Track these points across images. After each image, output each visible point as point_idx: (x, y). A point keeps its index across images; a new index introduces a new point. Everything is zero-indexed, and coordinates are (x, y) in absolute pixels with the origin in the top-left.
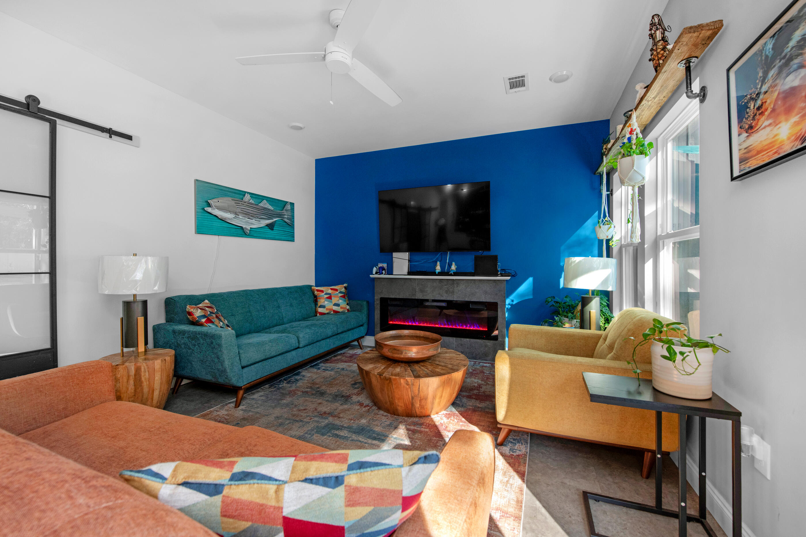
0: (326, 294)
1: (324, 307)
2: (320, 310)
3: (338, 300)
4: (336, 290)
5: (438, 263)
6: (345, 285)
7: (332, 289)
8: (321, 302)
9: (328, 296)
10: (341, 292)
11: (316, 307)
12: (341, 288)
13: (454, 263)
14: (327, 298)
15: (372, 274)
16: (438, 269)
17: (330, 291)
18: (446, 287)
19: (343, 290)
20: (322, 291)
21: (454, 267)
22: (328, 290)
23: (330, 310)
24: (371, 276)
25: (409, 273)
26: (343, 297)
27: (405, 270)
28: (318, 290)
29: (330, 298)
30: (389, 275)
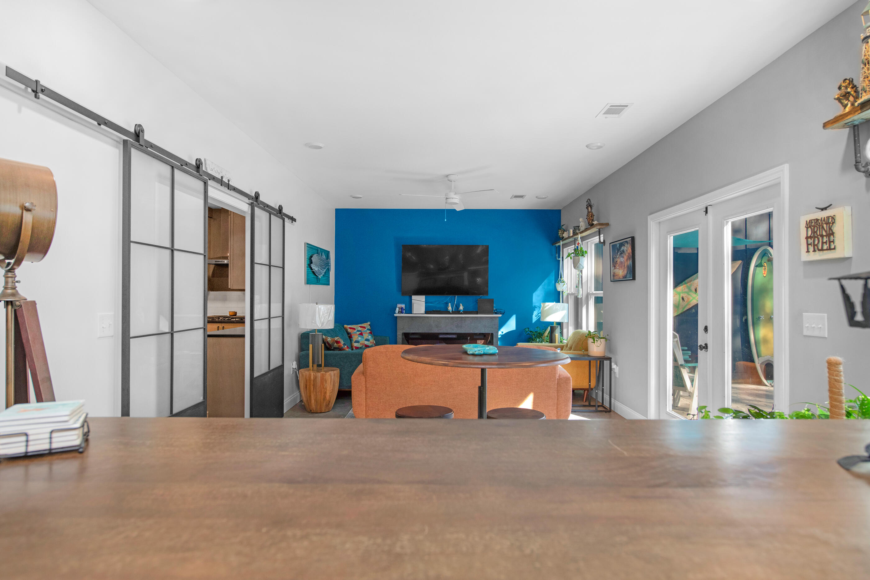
0: (358, 331)
1: (357, 342)
2: (356, 345)
3: (368, 336)
4: (365, 328)
5: (450, 304)
6: (369, 323)
7: (361, 327)
8: (355, 338)
9: (360, 333)
10: (368, 329)
11: (351, 342)
12: (367, 325)
13: (461, 304)
14: (359, 334)
15: (395, 313)
16: (450, 308)
17: (360, 329)
18: (456, 322)
19: (369, 327)
20: (354, 329)
21: (461, 308)
22: (357, 327)
23: (363, 344)
24: (395, 315)
25: (426, 312)
26: (370, 333)
27: (423, 310)
28: (350, 328)
29: (361, 334)
30: (407, 314)
